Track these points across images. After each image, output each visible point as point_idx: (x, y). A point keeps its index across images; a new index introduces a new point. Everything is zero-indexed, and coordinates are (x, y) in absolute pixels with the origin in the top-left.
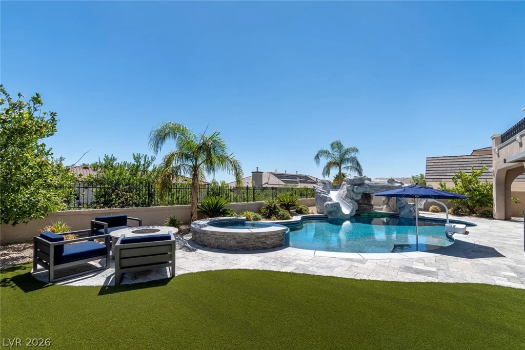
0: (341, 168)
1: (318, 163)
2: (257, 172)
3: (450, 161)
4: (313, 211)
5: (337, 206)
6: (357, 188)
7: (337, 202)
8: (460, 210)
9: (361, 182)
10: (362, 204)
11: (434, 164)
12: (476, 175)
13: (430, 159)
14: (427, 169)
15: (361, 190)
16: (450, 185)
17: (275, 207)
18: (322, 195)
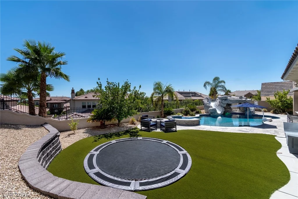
1: (206, 88)
3: (274, 85)
4: (203, 112)
5: (215, 110)
6: (224, 101)
7: (215, 108)
8: (276, 111)
9: (226, 99)
10: (226, 108)
11: (266, 87)
12: (285, 94)
13: (264, 84)
15: (226, 102)
16: (272, 98)
17: (188, 111)
18: (207, 105)
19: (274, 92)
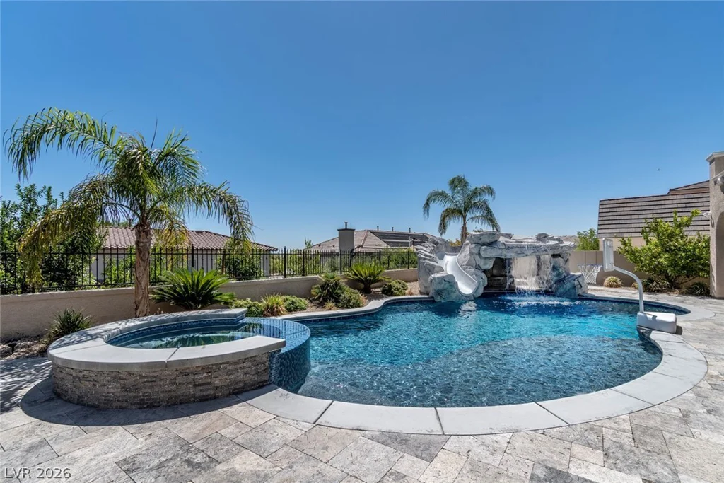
0: (467, 220)
2: (346, 229)
3: (636, 204)
4: (413, 290)
5: (450, 282)
6: (485, 250)
7: (451, 274)
8: (654, 284)
9: (492, 240)
10: (496, 276)
11: (611, 210)
12: (680, 225)
13: (605, 203)
14: (601, 219)
15: (493, 253)
16: (638, 243)
18: (427, 262)
19: (644, 221)
